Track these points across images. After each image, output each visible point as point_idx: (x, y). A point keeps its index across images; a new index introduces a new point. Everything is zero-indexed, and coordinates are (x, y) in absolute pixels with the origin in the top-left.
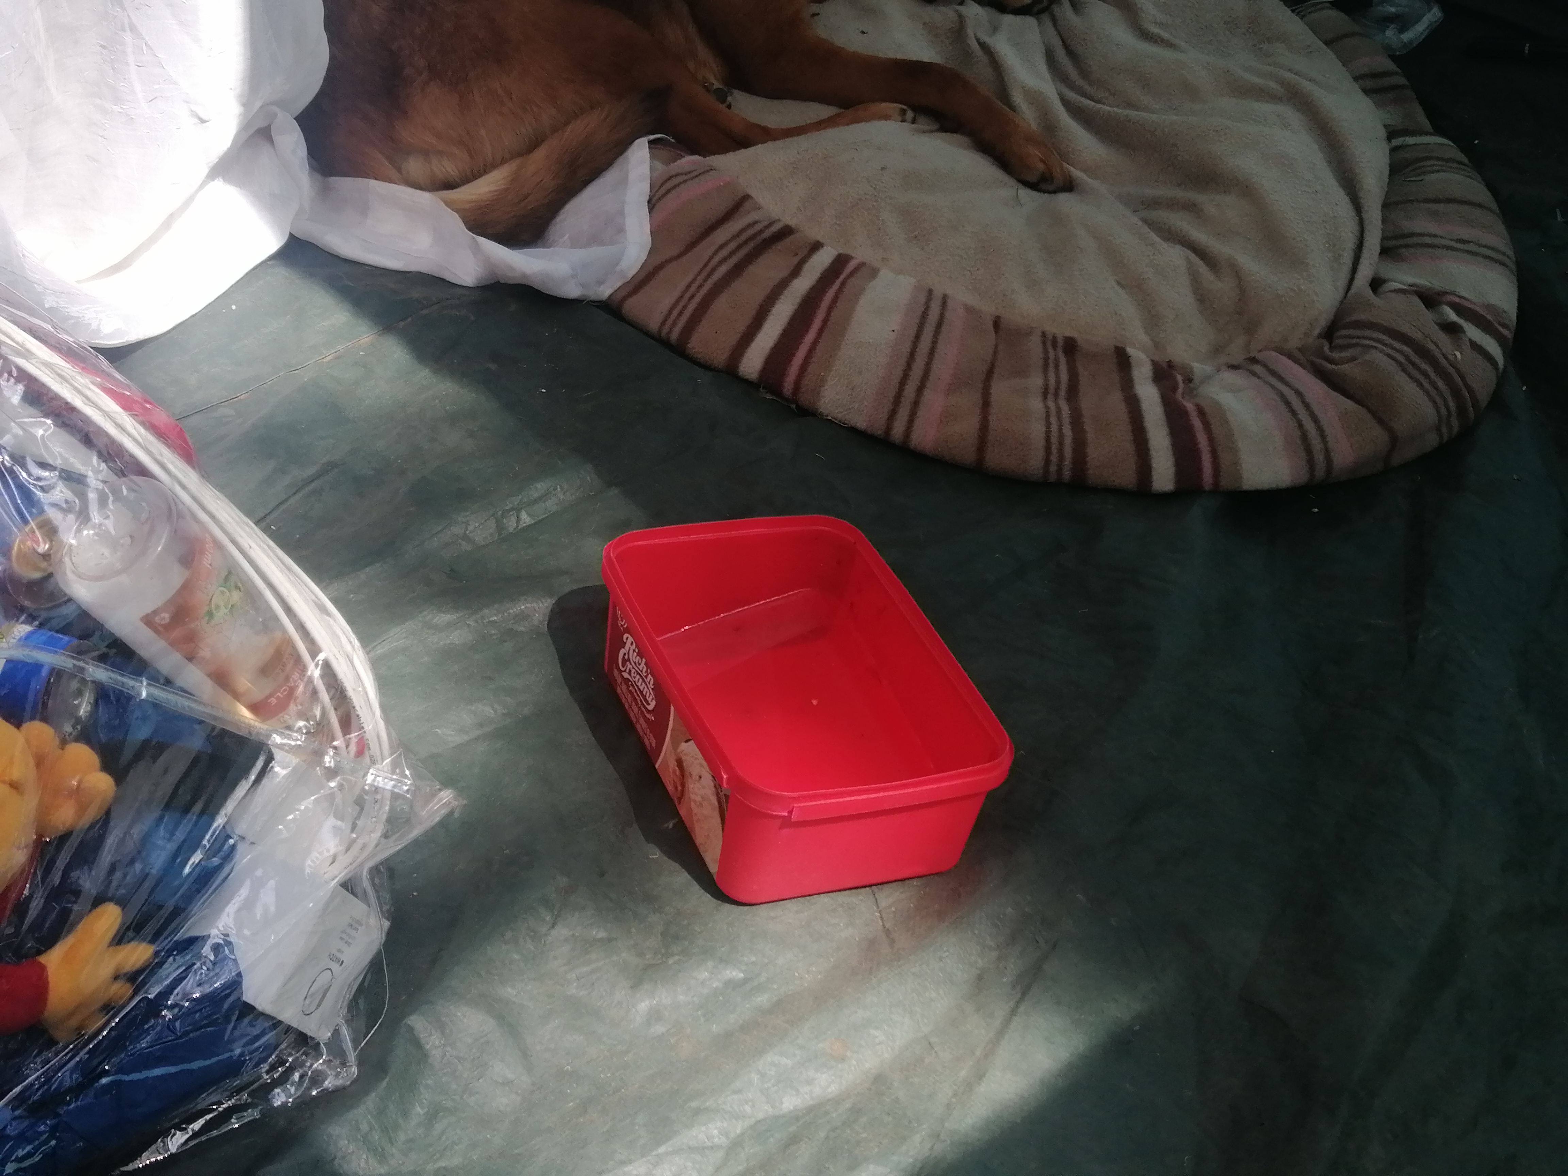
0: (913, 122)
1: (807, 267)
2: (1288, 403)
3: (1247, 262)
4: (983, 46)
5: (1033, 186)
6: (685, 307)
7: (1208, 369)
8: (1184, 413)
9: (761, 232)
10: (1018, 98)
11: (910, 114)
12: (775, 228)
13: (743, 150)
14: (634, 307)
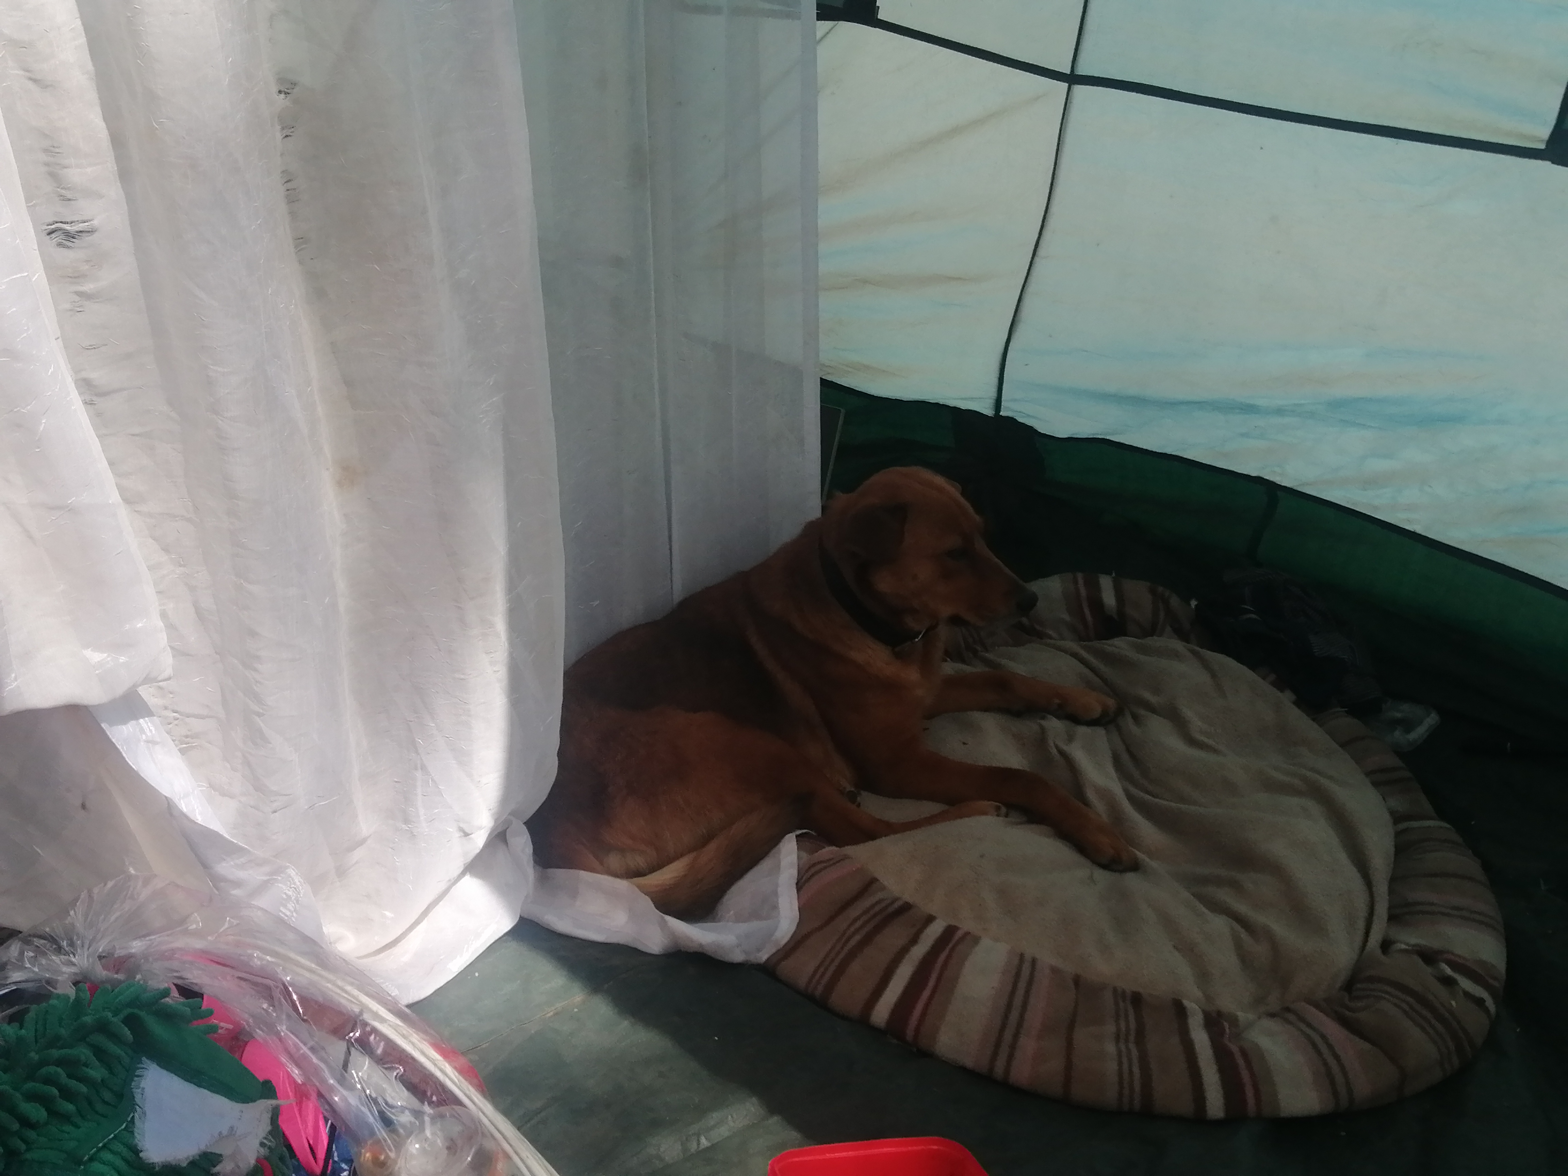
0: (1007, 816)
1: (923, 936)
2: (1314, 1046)
3: (1280, 929)
4: (1062, 753)
5: (1105, 867)
6: (826, 969)
7: (1251, 1016)
8: (1230, 1054)
9: (887, 907)
10: (1091, 795)
11: (1004, 810)
12: (896, 905)
13: (871, 842)
14: (786, 968)
